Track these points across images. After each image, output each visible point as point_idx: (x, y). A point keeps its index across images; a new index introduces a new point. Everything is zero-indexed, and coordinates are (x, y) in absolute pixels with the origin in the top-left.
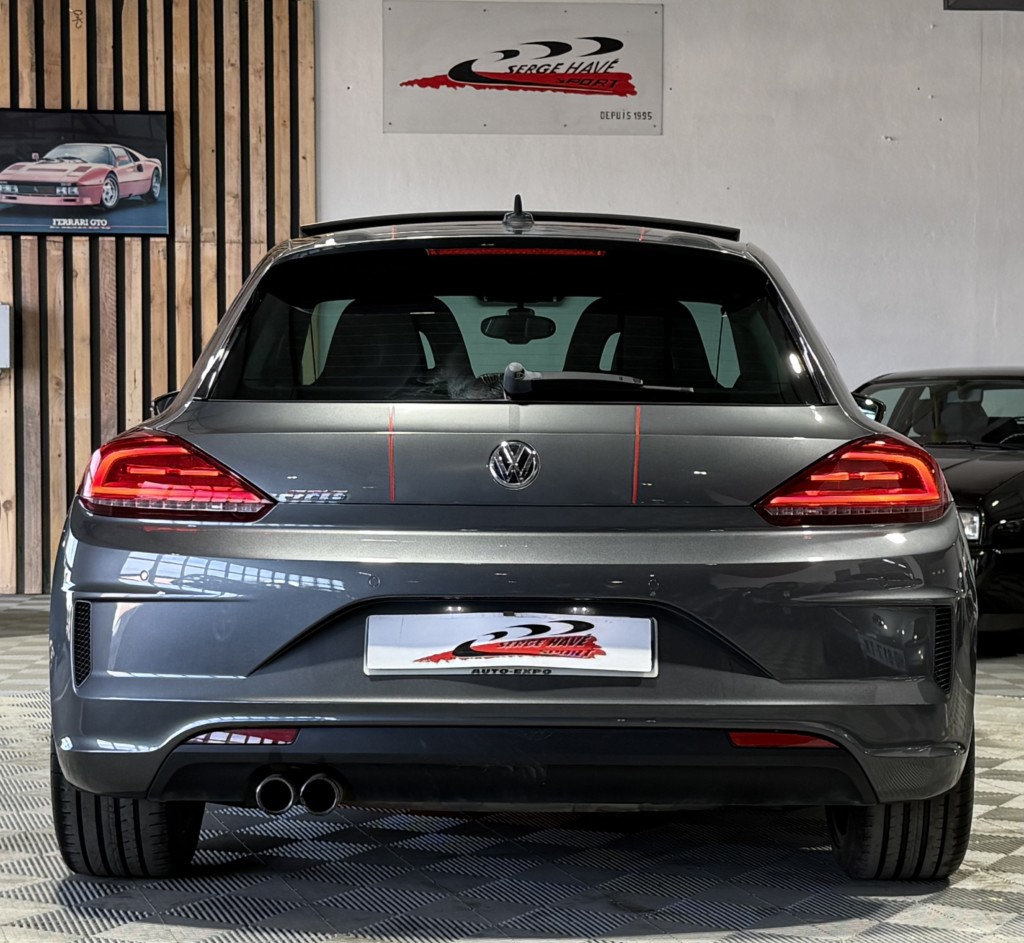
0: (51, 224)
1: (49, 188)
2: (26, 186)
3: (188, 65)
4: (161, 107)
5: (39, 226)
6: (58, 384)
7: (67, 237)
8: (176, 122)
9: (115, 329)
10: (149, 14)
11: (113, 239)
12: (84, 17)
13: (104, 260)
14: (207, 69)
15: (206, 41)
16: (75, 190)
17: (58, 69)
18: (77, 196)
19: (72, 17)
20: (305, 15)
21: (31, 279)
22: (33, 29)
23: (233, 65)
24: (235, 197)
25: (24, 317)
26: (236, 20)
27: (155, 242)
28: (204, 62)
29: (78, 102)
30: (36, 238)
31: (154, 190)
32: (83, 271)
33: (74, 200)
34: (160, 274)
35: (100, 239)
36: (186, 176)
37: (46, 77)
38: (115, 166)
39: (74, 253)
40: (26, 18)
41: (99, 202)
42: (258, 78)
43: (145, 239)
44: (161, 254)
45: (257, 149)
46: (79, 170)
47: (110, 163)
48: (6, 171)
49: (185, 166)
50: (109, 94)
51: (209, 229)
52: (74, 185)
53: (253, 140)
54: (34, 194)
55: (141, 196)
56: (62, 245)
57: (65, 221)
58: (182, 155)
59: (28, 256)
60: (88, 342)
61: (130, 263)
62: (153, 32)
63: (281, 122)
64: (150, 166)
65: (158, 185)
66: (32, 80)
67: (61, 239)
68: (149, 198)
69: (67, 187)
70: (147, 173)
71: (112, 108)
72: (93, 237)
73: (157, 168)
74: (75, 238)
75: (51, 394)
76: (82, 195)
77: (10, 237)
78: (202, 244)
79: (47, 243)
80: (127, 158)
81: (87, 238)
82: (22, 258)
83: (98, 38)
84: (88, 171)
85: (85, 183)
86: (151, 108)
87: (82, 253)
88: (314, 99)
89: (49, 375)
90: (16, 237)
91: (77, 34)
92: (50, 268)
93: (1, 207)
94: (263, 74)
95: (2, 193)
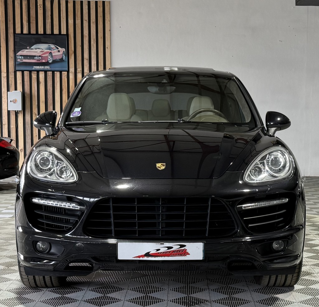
0: (33, 68)
1: (32, 57)
2: (26, 57)
4: (65, 33)
5: (30, 68)
7: (38, 72)
8: (69, 37)
9: (52, 98)
10: (61, 5)
11: (51, 72)
12: (42, 6)
13: (49, 78)
14: (78, 22)
15: (78, 13)
16: (40, 58)
17: (35, 22)
18: (40, 59)
19: (39, 7)
20: (107, 5)
21: (27, 84)
22: (27, 10)
23: (86, 20)
24: (87, 59)
25: (26, 95)
26: (87, 7)
27: (64, 73)
28: (78, 20)
29: (41, 32)
30: (29, 72)
31: (63, 58)
32: (43, 82)
33: (40, 61)
34: (65, 83)
35: (48, 72)
36: (72, 54)
37: (31, 24)
38: (52, 51)
39: (40, 76)
40: (25, 7)
41: (47, 61)
42: (93, 24)
43: (61, 72)
44: (65, 76)
45: (93, 45)
46: (40, 52)
47: (50, 50)
48: (20, 52)
49: (72, 50)
50: (50, 29)
51: (79, 69)
52: (40, 56)
53: (92, 43)
54: (28, 59)
55: (60, 59)
56: (36, 74)
57: (37, 67)
58: (71, 47)
59: (26, 77)
60: (44, 102)
61: (56, 79)
62: (62, 11)
63: (100, 37)
64: (62, 51)
65: (64, 56)
66: (27, 25)
67: (36, 72)
68: (62, 60)
69: (38, 57)
70: (61, 53)
71: (51, 33)
72: (46, 72)
73: (64, 51)
74: (40, 72)
75: (34, 118)
76: (42, 59)
77: (21, 72)
78: (77, 74)
79: (32, 73)
80: (55, 48)
81: (44, 72)
83: (46, 13)
84: (44, 52)
85: (43, 56)
86: (62, 33)
87: (42, 76)
88: (110, 30)
89: (33, 112)
90: (23, 72)
91: (40, 12)
92: (33, 81)
93: (18, 63)
94: (95, 23)
95: (19, 59)
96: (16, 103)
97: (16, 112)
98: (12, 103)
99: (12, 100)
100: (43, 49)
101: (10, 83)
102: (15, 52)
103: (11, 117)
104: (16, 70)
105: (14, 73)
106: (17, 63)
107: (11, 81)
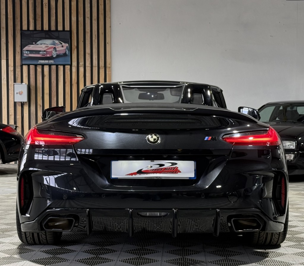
0: (38, 62)
1: (38, 52)
2: (31, 52)
3: (76, 18)
4: (68, 29)
5: (35, 63)
6: (40, 106)
7: (43, 65)
8: (72, 34)
9: (56, 91)
10: (65, 4)
11: (55, 66)
12: (47, 5)
13: (53, 72)
14: (81, 19)
15: (81, 11)
16: (45, 52)
17: (40, 19)
19: (44, 5)
20: (108, 3)
21: (33, 77)
22: (33, 8)
23: (88, 18)
24: (89, 54)
25: (31, 88)
26: (89, 5)
27: (67, 67)
28: (80, 17)
29: (46, 28)
30: (34, 66)
31: (67, 52)
32: (47, 75)
33: (44, 55)
34: (68, 76)
35: (52, 66)
36: (75, 49)
37: (37, 22)
38: (56, 46)
39: (45, 70)
40: (31, 5)
41: (51, 56)
43: (64, 66)
44: (68, 70)
45: (95, 41)
46: (45, 47)
47: (54, 45)
48: (26, 47)
49: (75, 46)
50: (54, 26)
51: (81, 63)
52: (45, 51)
53: (94, 38)
54: (34, 54)
55: (63, 54)
56: (41, 68)
57: (42, 61)
58: (74, 43)
59: (32, 71)
60: (48, 94)
61: (60, 73)
62: (66, 9)
63: (101, 33)
64: (65, 46)
65: (68, 51)
66: (33, 22)
67: (41, 66)
68: (65, 55)
69: (43, 52)
70: (65, 48)
71: (55, 30)
72: (50, 65)
73: (67, 46)
74: (45, 66)
75: (38, 109)
76: (47, 54)
77: (27, 66)
78: (80, 67)
79: (37, 67)
80: (59, 44)
81: (48, 66)
82: (30, 71)
83: (51, 11)
84: (48, 47)
85: (48, 51)
86: (66, 29)
87: (47, 70)
88: (110, 27)
89: (38, 104)
90: (29, 65)
91: (46, 10)
92: (38, 74)
93: (25, 57)
94: (96, 20)
95: (25, 53)
96: (21, 95)
97: (22, 104)
98: (18, 94)
99: (18, 92)
100: (47, 45)
101: (16, 76)
102: (22, 47)
103: (17, 108)
104: (23, 64)
105: (20, 67)
106: (23, 57)
107: (18, 74)
